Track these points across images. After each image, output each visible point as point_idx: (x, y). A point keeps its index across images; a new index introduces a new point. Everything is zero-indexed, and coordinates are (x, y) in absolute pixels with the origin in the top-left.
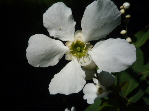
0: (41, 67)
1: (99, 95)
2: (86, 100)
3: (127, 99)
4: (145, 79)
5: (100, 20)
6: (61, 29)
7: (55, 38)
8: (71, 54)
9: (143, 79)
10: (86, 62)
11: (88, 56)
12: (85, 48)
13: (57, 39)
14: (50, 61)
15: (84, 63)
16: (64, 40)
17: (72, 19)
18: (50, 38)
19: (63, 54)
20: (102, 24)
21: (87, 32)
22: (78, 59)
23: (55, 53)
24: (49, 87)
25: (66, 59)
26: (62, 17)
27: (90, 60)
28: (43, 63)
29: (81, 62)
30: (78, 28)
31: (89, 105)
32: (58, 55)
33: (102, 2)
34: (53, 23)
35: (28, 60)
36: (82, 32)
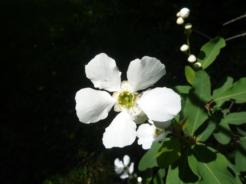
0: (92, 122)
1: (156, 137)
2: (141, 145)
3: (195, 137)
4: (220, 107)
5: (145, 75)
6: (106, 81)
7: (100, 89)
8: (120, 105)
9: (217, 108)
10: (136, 111)
11: (137, 106)
12: (133, 99)
13: (102, 90)
14: (100, 115)
15: (134, 113)
16: (111, 91)
17: (117, 70)
18: (96, 90)
19: (111, 107)
20: (147, 78)
21: (134, 84)
22: (128, 110)
23: (104, 107)
24: (103, 141)
25: (115, 111)
26: (106, 69)
27: (139, 110)
28: (94, 118)
29: (131, 112)
30: (124, 78)
31: (147, 151)
32: (106, 108)
33: (145, 60)
34: (97, 75)
35: (80, 118)
36: (128, 82)
